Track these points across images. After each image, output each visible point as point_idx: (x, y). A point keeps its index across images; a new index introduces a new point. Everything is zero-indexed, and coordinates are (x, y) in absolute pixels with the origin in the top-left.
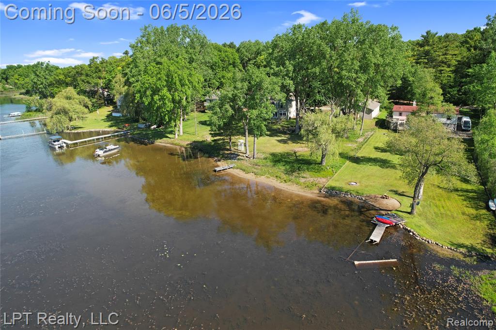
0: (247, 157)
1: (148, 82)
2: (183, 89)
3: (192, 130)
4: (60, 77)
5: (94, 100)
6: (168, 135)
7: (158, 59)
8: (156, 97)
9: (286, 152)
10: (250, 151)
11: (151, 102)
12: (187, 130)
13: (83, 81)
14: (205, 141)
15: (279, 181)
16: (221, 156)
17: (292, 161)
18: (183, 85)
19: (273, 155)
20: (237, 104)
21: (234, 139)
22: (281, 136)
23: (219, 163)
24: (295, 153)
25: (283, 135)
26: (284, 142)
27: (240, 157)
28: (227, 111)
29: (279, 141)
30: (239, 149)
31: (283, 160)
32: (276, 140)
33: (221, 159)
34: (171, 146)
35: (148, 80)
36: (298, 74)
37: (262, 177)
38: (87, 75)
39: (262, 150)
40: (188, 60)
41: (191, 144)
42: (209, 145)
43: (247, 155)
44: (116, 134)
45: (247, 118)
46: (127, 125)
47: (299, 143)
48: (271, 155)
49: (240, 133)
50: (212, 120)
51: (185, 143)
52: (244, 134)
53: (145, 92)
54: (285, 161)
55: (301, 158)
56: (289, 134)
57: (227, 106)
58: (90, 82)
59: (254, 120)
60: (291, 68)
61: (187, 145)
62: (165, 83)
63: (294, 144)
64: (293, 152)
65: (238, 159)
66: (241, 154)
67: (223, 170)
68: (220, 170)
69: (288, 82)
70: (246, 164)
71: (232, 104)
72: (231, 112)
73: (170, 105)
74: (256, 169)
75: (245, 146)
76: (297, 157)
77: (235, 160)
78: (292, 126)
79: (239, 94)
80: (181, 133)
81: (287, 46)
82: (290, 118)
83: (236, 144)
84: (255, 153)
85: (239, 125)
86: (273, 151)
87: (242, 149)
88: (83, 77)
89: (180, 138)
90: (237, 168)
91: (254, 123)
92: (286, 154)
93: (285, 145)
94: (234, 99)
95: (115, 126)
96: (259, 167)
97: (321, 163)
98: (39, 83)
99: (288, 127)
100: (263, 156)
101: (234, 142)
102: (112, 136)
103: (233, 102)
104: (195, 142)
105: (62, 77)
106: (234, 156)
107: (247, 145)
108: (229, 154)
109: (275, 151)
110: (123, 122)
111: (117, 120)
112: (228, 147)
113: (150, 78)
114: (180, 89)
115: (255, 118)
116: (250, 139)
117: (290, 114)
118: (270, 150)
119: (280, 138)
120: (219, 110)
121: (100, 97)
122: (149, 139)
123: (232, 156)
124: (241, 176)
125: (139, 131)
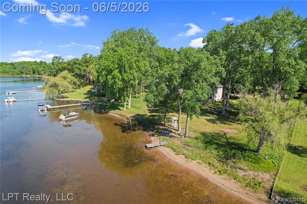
0: (179, 134)
1: (104, 64)
2: (131, 72)
3: (138, 105)
4: (64, 65)
5: (83, 81)
6: (119, 107)
7: (116, 48)
8: (109, 77)
9: (216, 132)
10: (182, 129)
11: (106, 80)
12: (135, 105)
13: (77, 68)
14: (145, 115)
15: (213, 171)
16: (156, 131)
17: (223, 143)
18: (130, 68)
19: (203, 134)
20: (173, 84)
21: (169, 115)
22: (209, 116)
23: (152, 138)
24: (225, 134)
25: (211, 115)
26: (213, 122)
27: (172, 134)
28: (163, 90)
29: (209, 120)
30: (172, 125)
31: (214, 141)
32: (205, 119)
33: (155, 134)
34: (119, 117)
35: (105, 63)
36: (229, 62)
37: (193, 161)
38: (80, 64)
39: (193, 128)
40: (138, 49)
41: (134, 117)
42: (148, 119)
43: (179, 133)
44: (85, 104)
45: (182, 98)
46: (96, 98)
47: (226, 123)
48: (202, 134)
49: (175, 110)
50: (147, 98)
51: (129, 116)
52: (177, 112)
53: (101, 72)
54: (217, 144)
55: (232, 141)
56: (216, 114)
57: (163, 85)
58: (81, 68)
59: (189, 100)
60: (224, 57)
61: (131, 117)
62: (117, 66)
63: (223, 125)
64: (222, 133)
65: (171, 136)
66: (174, 131)
67: (154, 147)
68: (152, 147)
69: (221, 69)
70: (176, 142)
71: (168, 83)
72: (166, 91)
73: (120, 84)
74: (187, 150)
75: (178, 122)
76: (227, 139)
77: (167, 136)
78: (218, 108)
79: (175, 75)
80: (130, 107)
81: (220, 39)
82: (215, 101)
83: (170, 119)
84: (187, 131)
85: (174, 104)
86: (203, 131)
87: (175, 125)
88: (77, 66)
89: (127, 111)
90: (168, 147)
91: (188, 104)
92: (216, 135)
93: (215, 125)
94: (170, 79)
95: (89, 98)
96: (190, 148)
97: (257, 151)
98: (53, 68)
99: (215, 109)
100: (194, 135)
101: (169, 118)
102: (82, 105)
103: (169, 82)
104: (137, 115)
105: (66, 65)
106: (168, 132)
107: (180, 122)
108: (163, 129)
109: (205, 131)
110: (95, 96)
111: (92, 94)
112: (163, 123)
113: (106, 61)
114: (128, 71)
115: (189, 98)
116: (183, 116)
117: (215, 98)
118: (200, 129)
119: (208, 118)
120: (155, 89)
121: (87, 79)
122: (105, 109)
123: (165, 132)
124: (171, 158)
125: (102, 103)
